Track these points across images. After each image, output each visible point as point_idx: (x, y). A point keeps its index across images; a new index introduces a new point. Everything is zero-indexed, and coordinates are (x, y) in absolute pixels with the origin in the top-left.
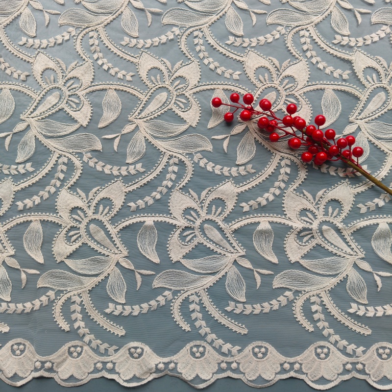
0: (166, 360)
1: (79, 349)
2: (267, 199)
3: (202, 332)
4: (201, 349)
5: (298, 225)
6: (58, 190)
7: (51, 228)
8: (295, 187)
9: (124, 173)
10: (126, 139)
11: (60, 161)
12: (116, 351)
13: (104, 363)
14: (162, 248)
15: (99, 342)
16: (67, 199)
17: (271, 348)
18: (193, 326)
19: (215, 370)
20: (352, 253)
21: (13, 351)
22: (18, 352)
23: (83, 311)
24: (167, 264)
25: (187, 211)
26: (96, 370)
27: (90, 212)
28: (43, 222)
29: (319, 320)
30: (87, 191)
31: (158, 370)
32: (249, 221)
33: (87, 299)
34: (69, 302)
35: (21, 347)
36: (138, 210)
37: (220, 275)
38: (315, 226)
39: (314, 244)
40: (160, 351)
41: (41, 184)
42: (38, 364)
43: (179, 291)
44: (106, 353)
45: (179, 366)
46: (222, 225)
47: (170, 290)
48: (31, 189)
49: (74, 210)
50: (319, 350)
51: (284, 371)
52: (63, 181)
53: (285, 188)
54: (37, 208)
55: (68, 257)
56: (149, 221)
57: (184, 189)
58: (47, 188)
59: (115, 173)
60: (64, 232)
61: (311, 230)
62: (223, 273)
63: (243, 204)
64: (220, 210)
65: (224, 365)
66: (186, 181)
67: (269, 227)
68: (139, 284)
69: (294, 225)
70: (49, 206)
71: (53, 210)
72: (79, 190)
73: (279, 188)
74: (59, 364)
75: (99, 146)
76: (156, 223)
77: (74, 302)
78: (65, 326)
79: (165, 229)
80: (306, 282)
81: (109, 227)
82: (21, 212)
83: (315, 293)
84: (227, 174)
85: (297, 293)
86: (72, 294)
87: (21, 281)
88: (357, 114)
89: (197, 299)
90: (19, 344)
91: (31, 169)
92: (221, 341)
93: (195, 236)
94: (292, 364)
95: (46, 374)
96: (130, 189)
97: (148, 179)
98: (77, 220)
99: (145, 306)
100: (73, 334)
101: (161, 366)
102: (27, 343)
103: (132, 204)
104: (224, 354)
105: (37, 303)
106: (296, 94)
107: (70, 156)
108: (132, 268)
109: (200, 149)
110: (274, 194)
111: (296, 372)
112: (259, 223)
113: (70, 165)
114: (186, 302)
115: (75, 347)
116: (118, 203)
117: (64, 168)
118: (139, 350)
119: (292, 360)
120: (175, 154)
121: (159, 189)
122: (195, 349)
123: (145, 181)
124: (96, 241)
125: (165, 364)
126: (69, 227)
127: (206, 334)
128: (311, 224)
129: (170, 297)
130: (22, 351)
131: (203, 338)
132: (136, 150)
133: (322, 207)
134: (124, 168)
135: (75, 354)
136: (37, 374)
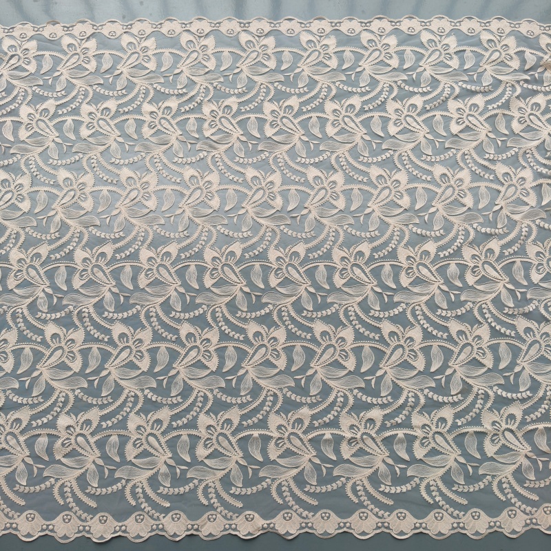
0: (268, 522)
1: (214, 516)
2: (329, 419)
3: (290, 504)
4: (289, 515)
5: (348, 435)
6: (198, 413)
7: (195, 439)
8: (346, 410)
9: (239, 402)
10: (240, 379)
11: (199, 395)
12: (237, 517)
13: (230, 525)
14: (264, 451)
15: (227, 511)
16: (204, 420)
17: (332, 514)
18: (284, 501)
19: (298, 528)
20: (381, 453)
21: (173, 519)
22: (176, 519)
23: (216, 492)
24: (267, 462)
25: (279, 427)
26: (225, 529)
27: (218, 428)
28: (189, 435)
29: (361, 496)
30: (216, 415)
31: (263, 529)
32: (319, 433)
33: (218, 485)
34: (207, 487)
35: (178, 516)
36: (249, 427)
37: (300, 469)
38: (358, 436)
39: (358, 447)
40: (264, 517)
41: (187, 410)
42: (190, 526)
43: (275, 479)
44: (231, 519)
45: (276, 525)
46: (302, 436)
47: (270, 478)
48: (181, 413)
49: (209, 427)
50: (361, 515)
51: (340, 528)
52: (201, 408)
53: (341, 411)
54: (185, 426)
55: (206, 458)
56: (256, 433)
57: (277, 412)
58: (191, 413)
59: (234, 402)
60: (203, 441)
61: (356, 438)
62: (302, 467)
63: (315, 422)
64: (300, 426)
65: (304, 525)
66: (278, 407)
67: (330, 437)
68: (250, 475)
69: (346, 435)
70: (193, 424)
71: (196, 427)
72: (211, 414)
73: (337, 411)
74: (203, 526)
75: (223, 385)
76: (260, 435)
77: (210, 487)
78: (205, 502)
79: (266, 439)
80: (353, 471)
81: (231, 438)
82: (175, 429)
83: (359, 479)
84: (304, 402)
85: (348, 479)
86: (209, 481)
87: (176, 473)
88: (384, 363)
89: (287, 484)
90: (176, 514)
91: (181, 401)
92: (301, 510)
93: (285, 443)
94: (345, 523)
95: (195, 533)
96: (243, 412)
97: (254, 406)
98: (210, 434)
99: (254, 488)
100: (211, 507)
101: (265, 526)
102: (182, 514)
103: (244, 423)
104: (303, 518)
105: (187, 488)
106: (346, 349)
107: (206, 392)
108: (246, 465)
109: (286, 385)
110: (334, 415)
111: (347, 528)
112: (324, 434)
113: (206, 398)
114: (280, 485)
115: (212, 515)
116: (236, 422)
117: (202, 399)
118: (251, 516)
119: (345, 521)
120: (271, 389)
121: (262, 412)
122: (286, 515)
123: (252, 407)
124: (222, 447)
125: (269, 524)
126: (206, 438)
127: (292, 506)
128: (356, 434)
129: (270, 483)
130: (179, 519)
131: (290, 508)
132: (247, 386)
133: (363, 423)
134: (239, 398)
135: (212, 520)
136: (189, 533)
